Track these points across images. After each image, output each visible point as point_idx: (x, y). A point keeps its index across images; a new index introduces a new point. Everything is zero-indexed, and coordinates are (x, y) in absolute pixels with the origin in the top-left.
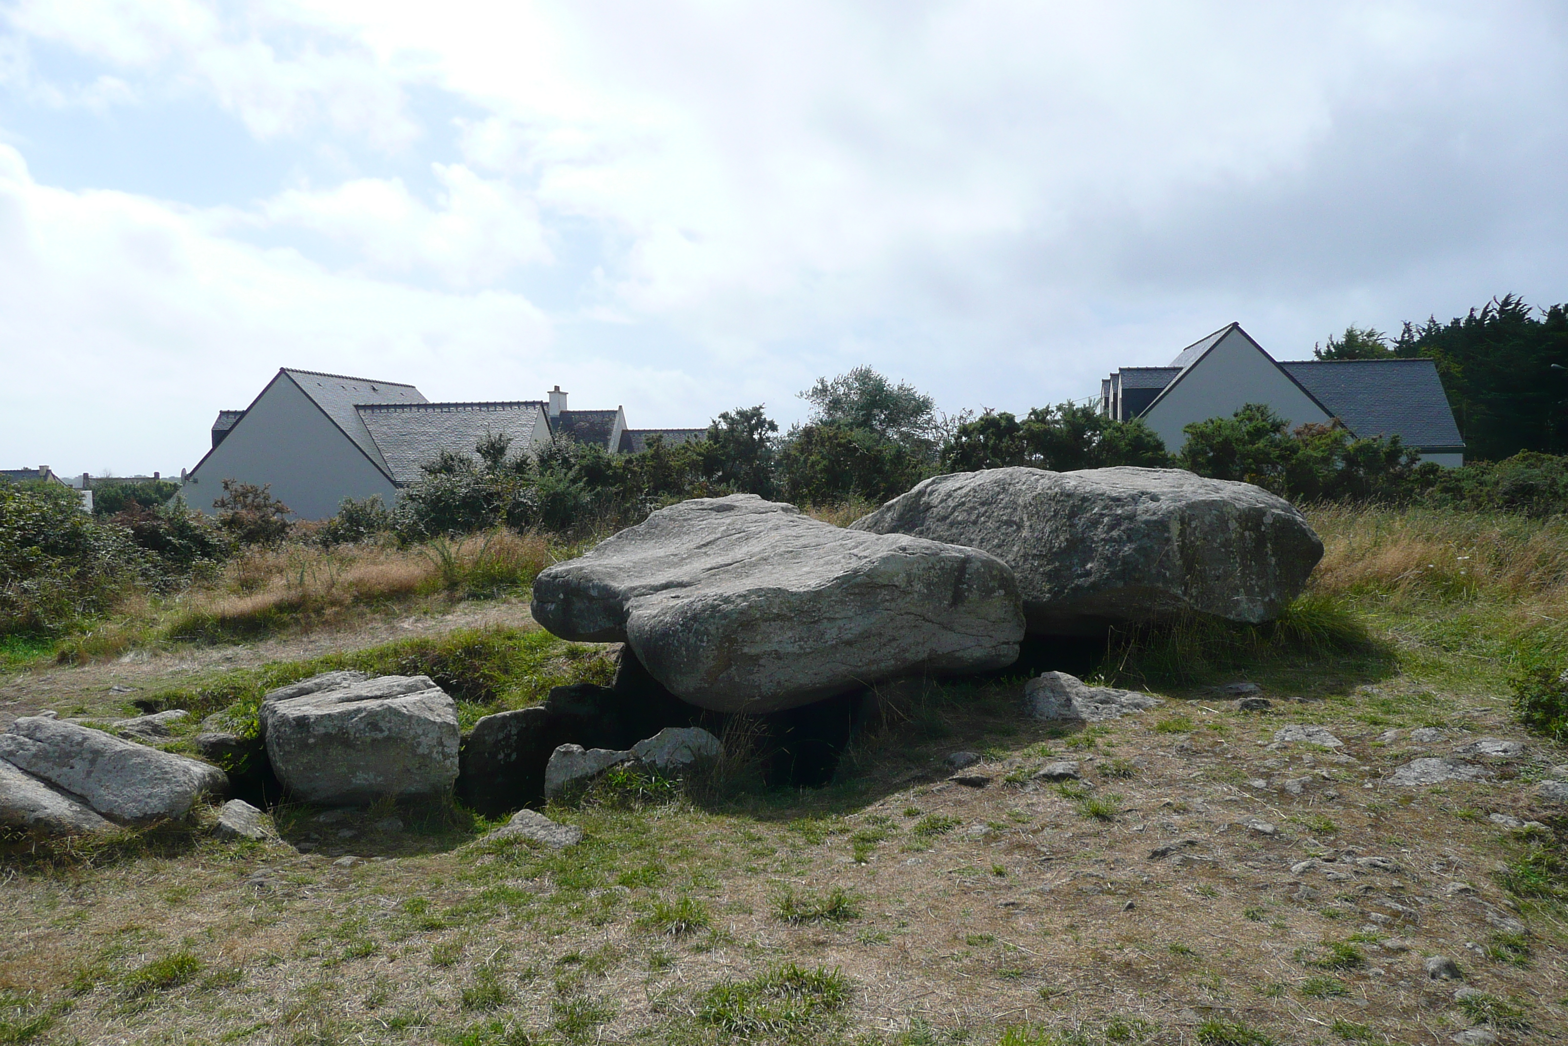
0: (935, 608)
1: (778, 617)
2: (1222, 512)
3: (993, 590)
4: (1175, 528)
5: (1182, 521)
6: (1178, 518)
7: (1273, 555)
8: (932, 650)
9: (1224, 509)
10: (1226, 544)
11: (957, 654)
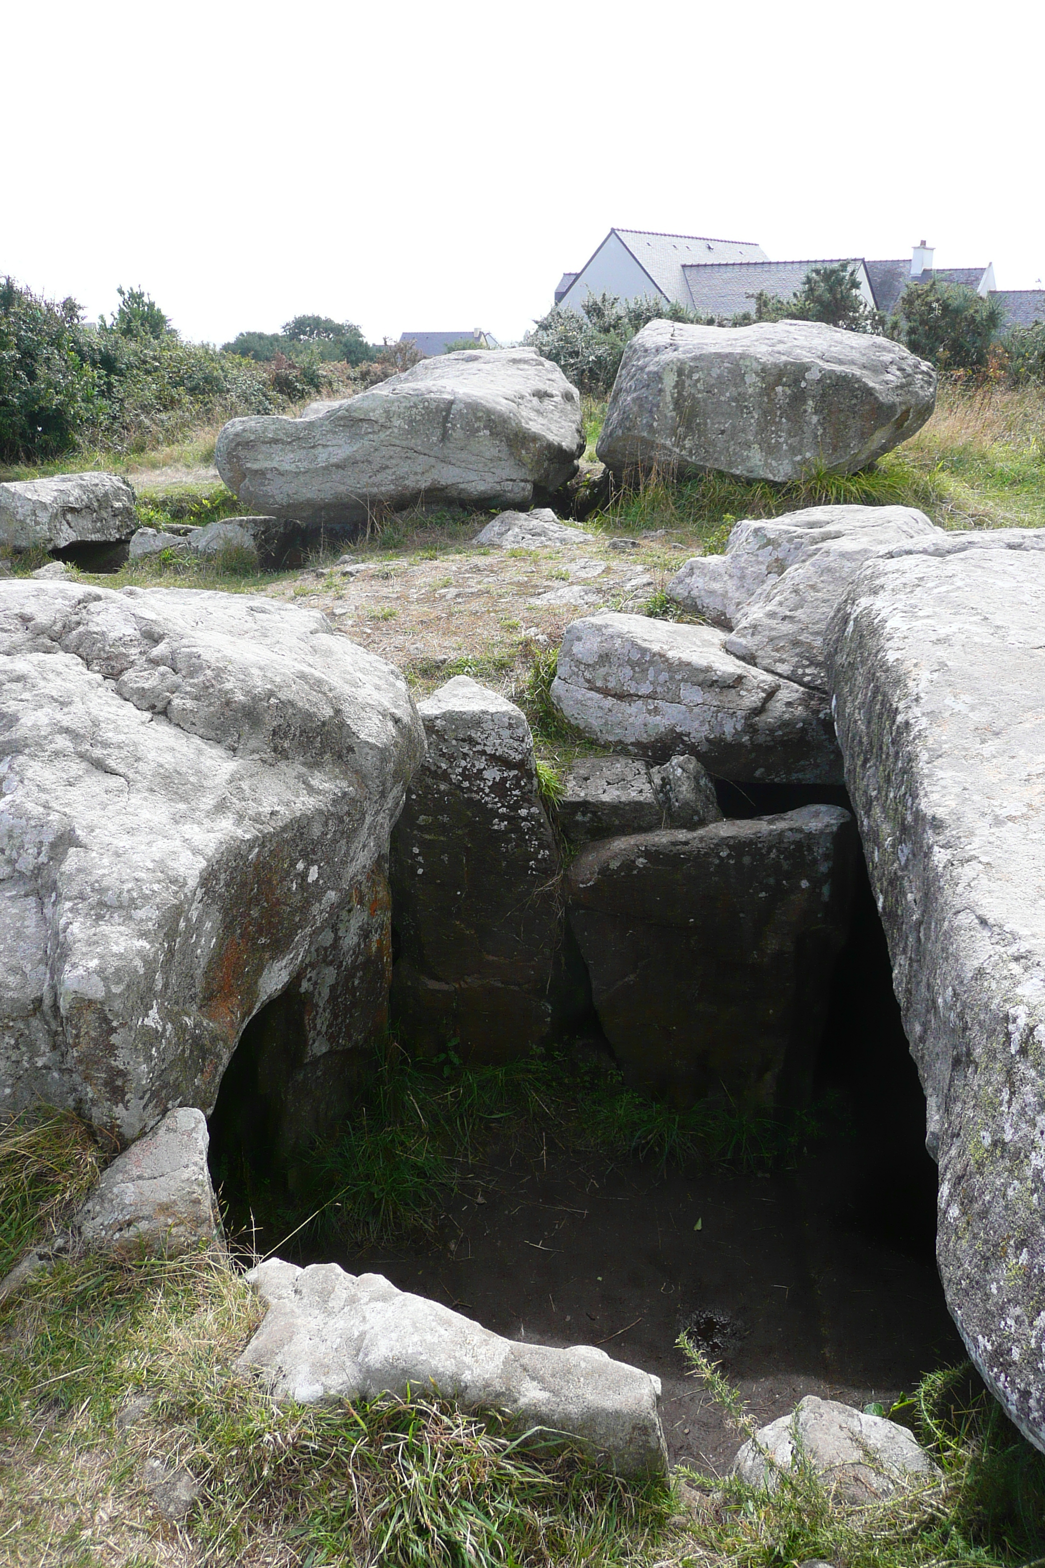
0: (423, 442)
1: (275, 441)
2: (738, 365)
3: (478, 430)
4: (670, 380)
5: (680, 372)
6: (675, 368)
7: (816, 413)
8: (434, 480)
9: (741, 362)
10: (740, 398)
11: (462, 486)
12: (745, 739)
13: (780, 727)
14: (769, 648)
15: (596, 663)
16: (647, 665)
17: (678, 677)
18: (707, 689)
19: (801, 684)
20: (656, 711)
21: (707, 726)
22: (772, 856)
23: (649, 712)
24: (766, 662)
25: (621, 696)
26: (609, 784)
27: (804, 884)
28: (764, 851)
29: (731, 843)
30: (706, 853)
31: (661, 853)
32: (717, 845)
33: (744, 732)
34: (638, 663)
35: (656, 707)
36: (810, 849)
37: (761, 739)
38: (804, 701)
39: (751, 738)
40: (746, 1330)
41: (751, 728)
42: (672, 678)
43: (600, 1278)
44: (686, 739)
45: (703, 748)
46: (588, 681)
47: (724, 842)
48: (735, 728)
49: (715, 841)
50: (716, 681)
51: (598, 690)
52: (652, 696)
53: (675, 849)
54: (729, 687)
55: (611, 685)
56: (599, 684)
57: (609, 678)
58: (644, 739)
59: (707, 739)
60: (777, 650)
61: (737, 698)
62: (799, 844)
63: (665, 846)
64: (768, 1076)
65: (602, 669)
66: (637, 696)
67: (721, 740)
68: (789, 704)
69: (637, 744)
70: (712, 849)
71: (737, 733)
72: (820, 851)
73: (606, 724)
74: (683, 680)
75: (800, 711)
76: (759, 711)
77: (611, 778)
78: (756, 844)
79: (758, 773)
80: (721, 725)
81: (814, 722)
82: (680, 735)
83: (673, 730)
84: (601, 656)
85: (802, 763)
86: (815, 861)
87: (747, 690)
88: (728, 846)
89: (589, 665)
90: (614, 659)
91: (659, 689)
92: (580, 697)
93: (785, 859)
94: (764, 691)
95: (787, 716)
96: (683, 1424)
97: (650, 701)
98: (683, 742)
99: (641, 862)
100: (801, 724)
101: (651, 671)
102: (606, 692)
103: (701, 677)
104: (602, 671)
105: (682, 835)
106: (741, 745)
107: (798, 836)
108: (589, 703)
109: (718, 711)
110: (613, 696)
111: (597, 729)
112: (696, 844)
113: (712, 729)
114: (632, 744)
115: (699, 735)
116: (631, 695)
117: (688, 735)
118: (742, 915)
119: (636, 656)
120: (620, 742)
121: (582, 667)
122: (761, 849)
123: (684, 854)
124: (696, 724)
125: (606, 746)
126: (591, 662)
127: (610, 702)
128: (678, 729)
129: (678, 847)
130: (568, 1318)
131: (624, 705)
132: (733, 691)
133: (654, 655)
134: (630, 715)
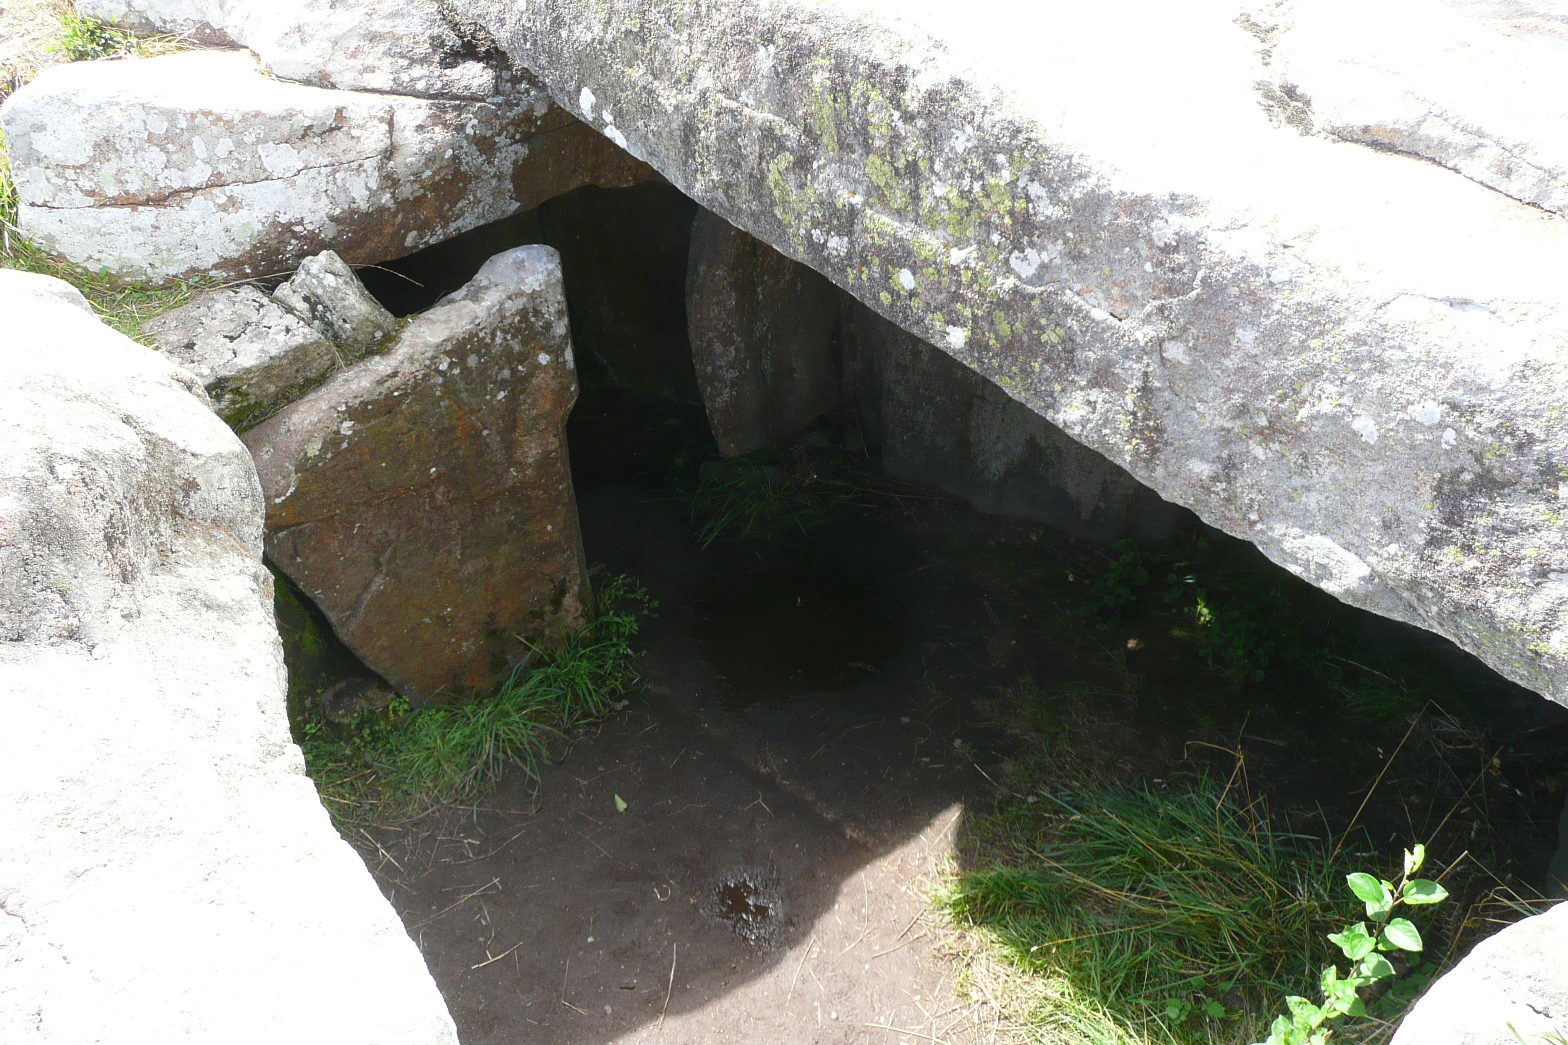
12: (386, 198)
13: (426, 166)
14: (340, 56)
15: (94, 159)
16: (186, 135)
17: (249, 139)
18: (299, 144)
19: (418, 95)
20: (233, 203)
21: (325, 200)
22: (498, 340)
23: (224, 208)
24: (349, 78)
25: (159, 200)
26: (232, 339)
27: (544, 359)
28: (488, 340)
29: (449, 347)
30: (425, 376)
31: (368, 403)
32: (434, 357)
33: (382, 189)
34: (168, 137)
35: (231, 198)
36: (537, 313)
37: (406, 191)
38: (437, 119)
39: (393, 194)
40: (772, 873)
41: (390, 181)
42: (239, 144)
43: (590, 939)
44: (298, 229)
45: (329, 233)
46: (91, 193)
47: (440, 350)
48: (368, 188)
49: (429, 355)
50: (310, 127)
51: (115, 203)
52: (216, 182)
53: (383, 389)
54: (331, 130)
55: (133, 187)
56: (112, 191)
57: (126, 177)
58: (233, 251)
59: (333, 219)
60: (353, 56)
61: (353, 143)
62: (523, 313)
63: (369, 391)
64: (568, 600)
65: (106, 165)
66: (189, 189)
67: (353, 212)
68: (420, 128)
69: (225, 263)
70: (429, 367)
71: (373, 194)
72: (552, 310)
73: (157, 251)
74: (258, 141)
75: (440, 134)
76: (389, 153)
77: (228, 328)
78: (477, 335)
79: (409, 241)
80: (346, 190)
81: (465, 143)
82: (288, 228)
83: (275, 224)
84: (97, 145)
85: (460, 205)
86: (548, 326)
87: (359, 126)
88: (448, 353)
89: (82, 167)
90: (122, 144)
91: (223, 168)
92: (92, 224)
93: (513, 338)
94: (381, 120)
95: (428, 147)
96: (824, 1012)
97: (215, 191)
98: (295, 236)
99: (346, 427)
100: (450, 152)
101: (198, 145)
102: (130, 202)
103: (285, 128)
104: (108, 169)
105: (381, 366)
106: (382, 210)
107: (520, 303)
108: (113, 228)
109: (334, 172)
110: (146, 203)
111: (145, 265)
112: (407, 368)
113: (334, 202)
114: (215, 267)
115: (317, 218)
116: (177, 193)
117: (301, 222)
118: (485, 433)
119: (160, 127)
120: (193, 270)
121: (70, 173)
122: (484, 338)
123: (397, 390)
124: (308, 201)
125: (170, 285)
126: (84, 161)
127: (147, 215)
128: (283, 219)
129: (387, 384)
130: (609, 1009)
131: (171, 213)
132: (340, 134)
133: (193, 116)
134: (194, 225)
